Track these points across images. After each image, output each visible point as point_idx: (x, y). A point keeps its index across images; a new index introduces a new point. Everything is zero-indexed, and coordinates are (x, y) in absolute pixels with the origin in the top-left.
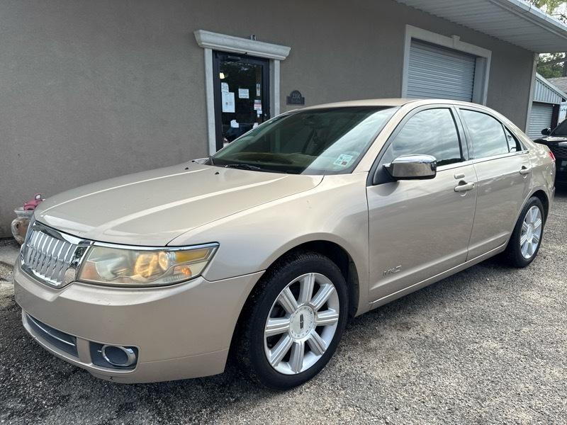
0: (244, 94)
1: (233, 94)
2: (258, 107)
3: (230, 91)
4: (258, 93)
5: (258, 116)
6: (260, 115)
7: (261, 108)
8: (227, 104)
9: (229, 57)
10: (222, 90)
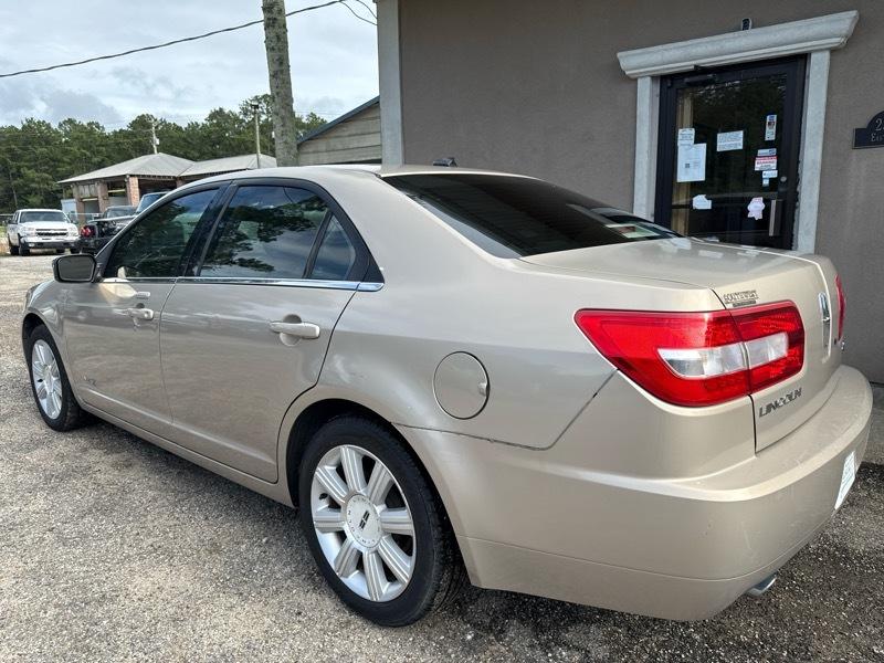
0: (731, 141)
1: (703, 147)
2: (766, 165)
3: (697, 141)
4: (770, 134)
5: (766, 182)
6: (771, 179)
7: (774, 165)
8: (688, 166)
9: (687, 80)
10: (679, 143)
